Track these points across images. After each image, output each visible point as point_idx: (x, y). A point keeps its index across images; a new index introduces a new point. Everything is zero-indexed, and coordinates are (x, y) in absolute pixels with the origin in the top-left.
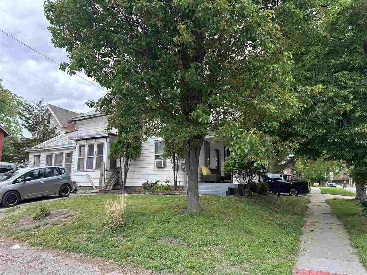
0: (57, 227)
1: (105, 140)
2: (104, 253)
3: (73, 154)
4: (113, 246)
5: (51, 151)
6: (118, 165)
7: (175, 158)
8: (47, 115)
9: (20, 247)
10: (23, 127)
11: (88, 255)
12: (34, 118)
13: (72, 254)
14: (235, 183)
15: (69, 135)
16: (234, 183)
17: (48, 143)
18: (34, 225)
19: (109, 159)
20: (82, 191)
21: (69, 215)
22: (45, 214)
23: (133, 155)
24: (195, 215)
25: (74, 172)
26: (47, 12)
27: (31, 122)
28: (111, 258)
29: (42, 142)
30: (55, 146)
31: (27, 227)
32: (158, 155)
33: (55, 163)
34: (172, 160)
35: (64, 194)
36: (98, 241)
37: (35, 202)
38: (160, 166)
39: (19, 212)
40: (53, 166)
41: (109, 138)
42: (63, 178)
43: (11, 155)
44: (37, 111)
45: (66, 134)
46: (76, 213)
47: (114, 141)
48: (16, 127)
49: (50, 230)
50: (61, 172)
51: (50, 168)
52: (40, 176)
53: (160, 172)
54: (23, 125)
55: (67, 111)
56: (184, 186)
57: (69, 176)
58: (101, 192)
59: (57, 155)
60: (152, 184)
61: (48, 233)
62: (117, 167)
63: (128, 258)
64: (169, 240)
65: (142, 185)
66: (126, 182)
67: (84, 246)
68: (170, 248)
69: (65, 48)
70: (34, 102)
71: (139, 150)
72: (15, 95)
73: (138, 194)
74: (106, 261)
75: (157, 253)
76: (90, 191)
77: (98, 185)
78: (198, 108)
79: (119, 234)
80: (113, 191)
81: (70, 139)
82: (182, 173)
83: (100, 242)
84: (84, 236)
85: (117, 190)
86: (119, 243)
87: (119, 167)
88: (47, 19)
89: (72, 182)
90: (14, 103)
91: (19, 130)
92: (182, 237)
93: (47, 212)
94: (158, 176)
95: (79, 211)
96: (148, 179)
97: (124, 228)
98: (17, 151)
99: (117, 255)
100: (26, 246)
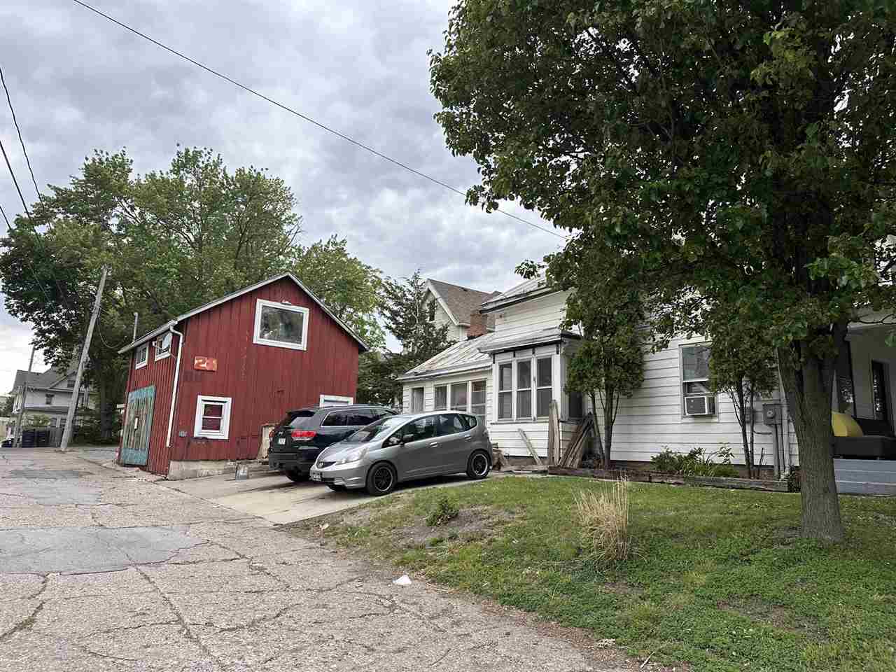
0: (477, 546)
1: (553, 349)
2: (590, 620)
3: (488, 384)
4: (607, 604)
5: (444, 378)
6: (588, 407)
7: (744, 389)
8: (428, 302)
9: (410, 583)
10: (387, 331)
11: (551, 619)
12: (406, 310)
13: (516, 613)
15: (476, 343)
17: (437, 363)
18: (430, 538)
19: (566, 394)
20: (510, 468)
21: (496, 520)
22: (447, 515)
23: (623, 382)
25: (491, 424)
27: (401, 320)
28: (607, 634)
29: (423, 360)
30: (450, 368)
31: (419, 540)
32: (692, 383)
33: (453, 404)
34: (735, 394)
35: (476, 472)
36: (570, 589)
37: (425, 488)
38: (700, 411)
39: (399, 506)
40: (449, 411)
41: (562, 343)
42: (474, 438)
43: (369, 388)
44: (409, 297)
45: (467, 340)
46: (511, 517)
47: (574, 351)
48: (374, 333)
49: (463, 551)
50: (467, 423)
51: (444, 416)
52: (430, 431)
53: (703, 427)
54: (388, 327)
55: (465, 290)
56: (776, 468)
57: (485, 432)
58: (554, 470)
59: (454, 387)
60: (680, 457)
61: (461, 557)
62: (587, 412)
63: (649, 641)
64: (758, 610)
65: (654, 459)
66: (612, 449)
67: (541, 598)
68: (763, 630)
69: (472, 154)
70: (405, 278)
71: (639, 371)
72: (369, 267)
73: (644, 481)
74: (597, 641)
75: (727, 640)
76: (529, 468)
77: (546, 455)
78: (834, 247)
79: (617, 579)
80: (581, 470)
81: (478, 351)
82: (767, 429)
83: (574, 591)
84: (537, 573)
85: (590, 468)
86: (623, 600)
87: (590, 413)
88: (437, 98)
89: (491, 445)
90: (369, 284)
91: (380, 339)
92: (797, 606)
93: (452, 511)
94: (697, 439)
95: (518, 513)
96: (669, 446)
97: (629, 565)
98: (379, 380)
99: (622, 630)
100: (422, 583)
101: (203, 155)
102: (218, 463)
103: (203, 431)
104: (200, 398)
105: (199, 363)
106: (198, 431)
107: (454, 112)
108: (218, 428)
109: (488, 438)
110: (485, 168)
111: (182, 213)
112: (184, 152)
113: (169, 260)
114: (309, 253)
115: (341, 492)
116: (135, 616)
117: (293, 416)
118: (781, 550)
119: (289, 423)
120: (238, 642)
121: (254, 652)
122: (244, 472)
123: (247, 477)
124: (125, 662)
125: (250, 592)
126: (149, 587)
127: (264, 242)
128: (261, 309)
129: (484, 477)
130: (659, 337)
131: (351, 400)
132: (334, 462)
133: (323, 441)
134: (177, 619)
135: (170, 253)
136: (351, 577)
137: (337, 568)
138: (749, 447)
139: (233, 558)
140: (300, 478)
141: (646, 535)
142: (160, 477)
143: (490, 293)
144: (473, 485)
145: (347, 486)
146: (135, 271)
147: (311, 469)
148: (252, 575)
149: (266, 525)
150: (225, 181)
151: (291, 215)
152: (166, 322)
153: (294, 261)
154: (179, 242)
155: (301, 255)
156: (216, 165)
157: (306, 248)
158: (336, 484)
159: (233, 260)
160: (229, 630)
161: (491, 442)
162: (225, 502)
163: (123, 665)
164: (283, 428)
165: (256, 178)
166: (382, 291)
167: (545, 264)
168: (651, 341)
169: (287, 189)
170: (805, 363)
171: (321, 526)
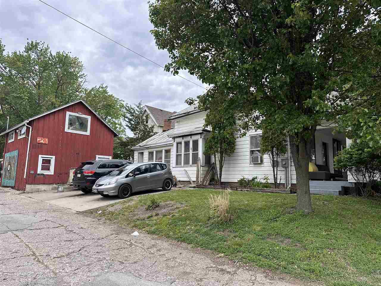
0: (167, 218)
1: (199, 136)
2: (214, 246)
3: (171, 150)
4: (221, 240)
5: (152, 148)
6: (213, 160)
7: (274, 153)
8: (145, 115)
9: (138, 234)
10: (127, 128)
11: (198, 247)
12: (135, 119)
13: (184, 245)
14: (351, 181)
15: (167, 133)
16: (349, 181)
17: (149, 142)
18: (147, 215)
19: (204, 155)
20: (181, 186)
21: (175, 207)
22: (155, 205)
23: (227, 150)
24: (306, 216)
25: (173, 167)
26: (152, 16)
27: (133, 123)
28: (221, 252)
29: (143, 140)
30: (155, 144)
31: (142, 217)
32: (254, 150)
33: (156, 159)
34: (271, 155)
35: (166, 188)
36: (206, 234)
37: (145, 195)
38: (256, 161)
39: (133, 203)
40: (154, 162)
41: (203, 134)
42: (165, 174)
43: (119, 152)
44: (137, 113)
45: (163, 132)
46: (181, 205)
47: (208, 137)
48: (121, 128)
49: (161, 220)
50: (163, 167)
51: (153, 164)
52: (146, 171)
53: (258, 168)
54: (127, 126)
55: (162, 111)
56: (286, 184)
57: (170, 171)
58: (198, 186)
59: (157, 152)
60: (248, 180)
61: (160, 223)
62: (212, 162)
63: (238, 253)
64: (280, 240)
65: (238, 181)
66: (222, 177)
67: (194, 238)
68: (282, 248)
69: (167, 49)
70: (135, 104)
71: (233, 146)
72: (118, 99)
73: (234, 190)
74: (217, 255)
75: (268, 252)
76: (188, 186)
77: (195, 180)
78: (314, 95)
79: (225, 229)
80: (209, 186)
81: (167, 137)
82: (283, 169)
83: (207, 235)
84: (192, 228)
85: (213, 185)
86: (227, 238)
87: (214, 163)
88: (152, 23)
89: (173, 176)
90: (118, 106)
91: (123, 131)
92: (295, 238)
93: (156, 204)
94: (255, 173)
95: (184, 204)
96: (244, 176)
97: (230, 224)
98: (123, 149)
99: (227, 250)
100: (144, 234)
101: (40, 44)
102: (49, 185)
103: (42, 171)
104: (40, 156)
105: (39, 141)
106: (39, 171)
107: (159, 30)
108: (49, 170)
109: (171, 173)
110: (173, 56)
111: (30, 71)
112: (31, 42)
113: (24, 93)
114: (90, 91)
115: (107, 197)
116: (12, 253)
117: (84, 164)
118: (289, 216)
119: (82, 167)
120: (62, 263)
121: (70, 266)
122: (61, 189)
123: (63, 191)
124: (8, 274)
125: (66, 241)
126: (18, 240)
127: (70, 86)
128: (68, 117)
129: (170, 190)
130: (242, 131)
131: (110, 157)
132: (104, 184)
133: (98, 176)
134: (32, 254)
135: (24, 89)
136: (112, 233)
137: (106, 230)
138: (276, 176)
139: (58, 226)
140: (87, 191)
141: (236, 211)
142: (21, 192)
143: (172, 112)
144: (165, 193)
145: (109, 194)
146: (7, 98)
147: (93, 187)
148: (67, 233)
149: (73, 212)
150: (51, 58)
151: (82, 74)
152: (23, 121)
153: (83, 95)
154: (28, 84)
155: (87, 92)
156: (46, 50)
157: (89, 89)
158: (104, 194)
159: (55, 94)
160: (57, 257)
161: (173, 175)
162: (53, 202)
163: (7, 275)
164: (80, 170)
165: (66, 56)
166: (124, 110)
167: (198, 99)
168: (239, 133)
169: (80, 62)
170: (300, 142)
171: (98, 212)
